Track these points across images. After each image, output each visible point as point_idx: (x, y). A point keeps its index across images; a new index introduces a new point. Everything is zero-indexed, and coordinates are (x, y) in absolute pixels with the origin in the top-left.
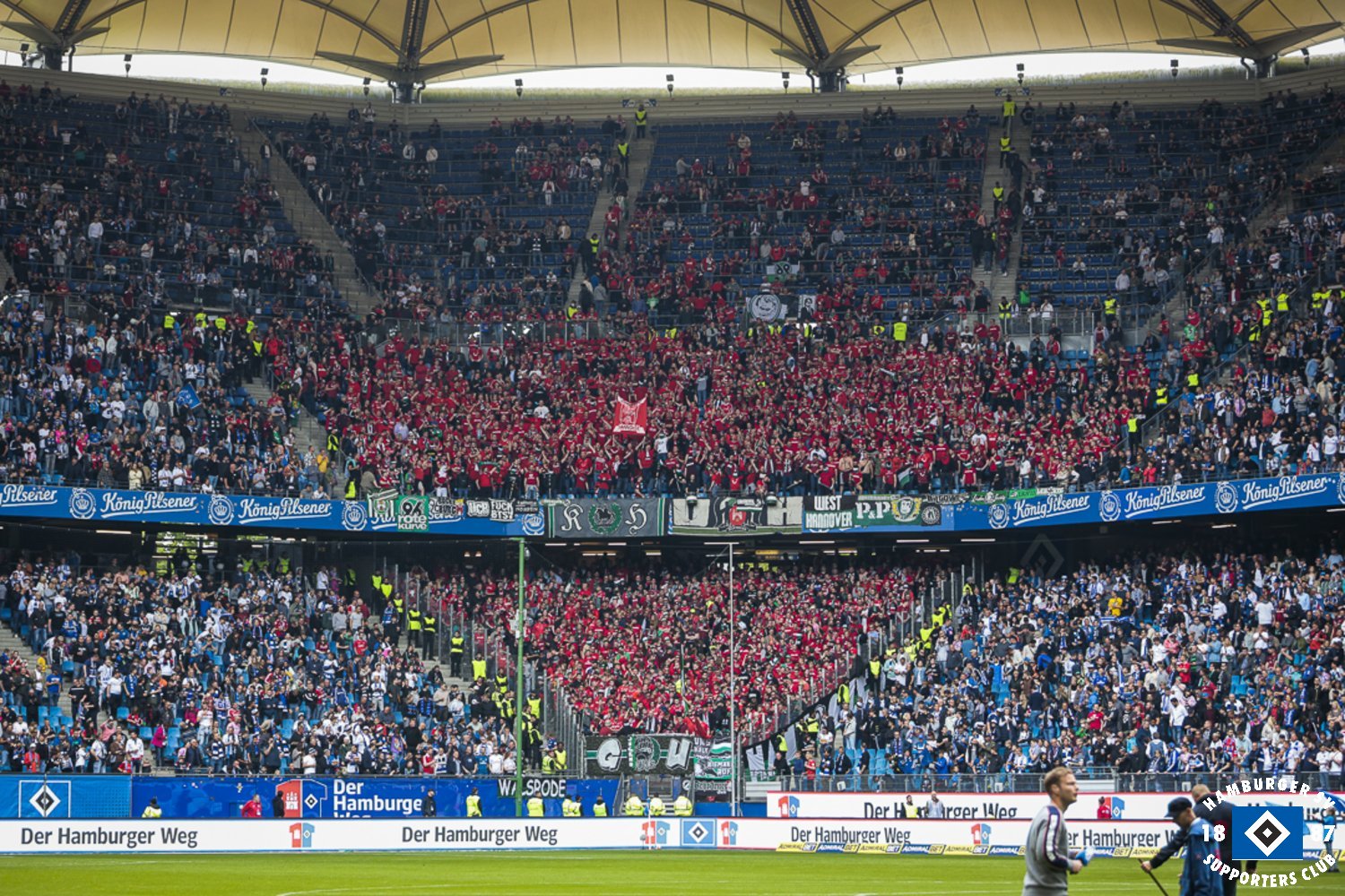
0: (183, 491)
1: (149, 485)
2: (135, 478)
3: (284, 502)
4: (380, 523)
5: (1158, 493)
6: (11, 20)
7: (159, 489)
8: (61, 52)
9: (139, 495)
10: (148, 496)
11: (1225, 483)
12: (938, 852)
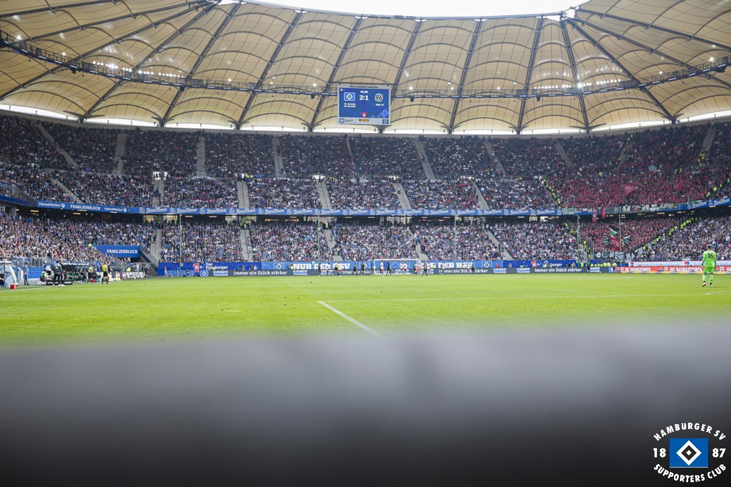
6: (510, 126)
9: (517, 211)
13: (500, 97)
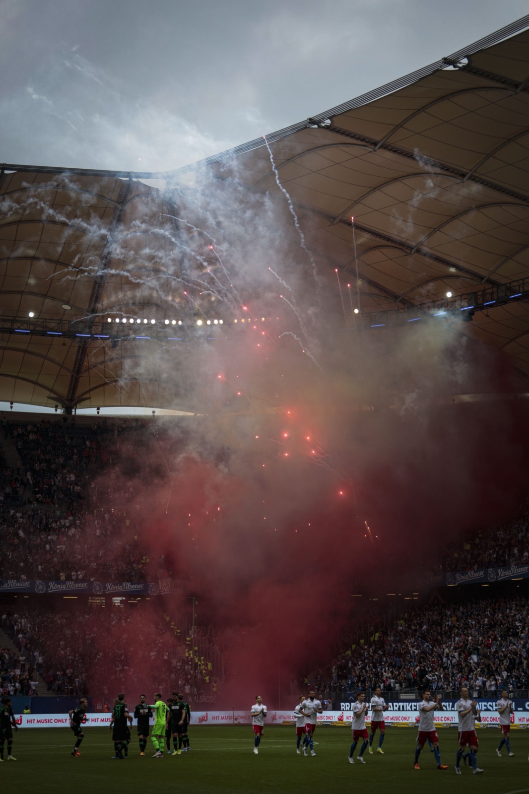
0: (83, 580)
1: (69, 578)
2: (63, 576)
3: (124, 584)
4: (164, 592)
5: (467, 574)
6: (51, 396)
7: (72, 580)
8: (72, 408)
9: (64, 583)
10: (68, 583)
11: (491, 569)
12: (396, 725)
13: (33, 333)
